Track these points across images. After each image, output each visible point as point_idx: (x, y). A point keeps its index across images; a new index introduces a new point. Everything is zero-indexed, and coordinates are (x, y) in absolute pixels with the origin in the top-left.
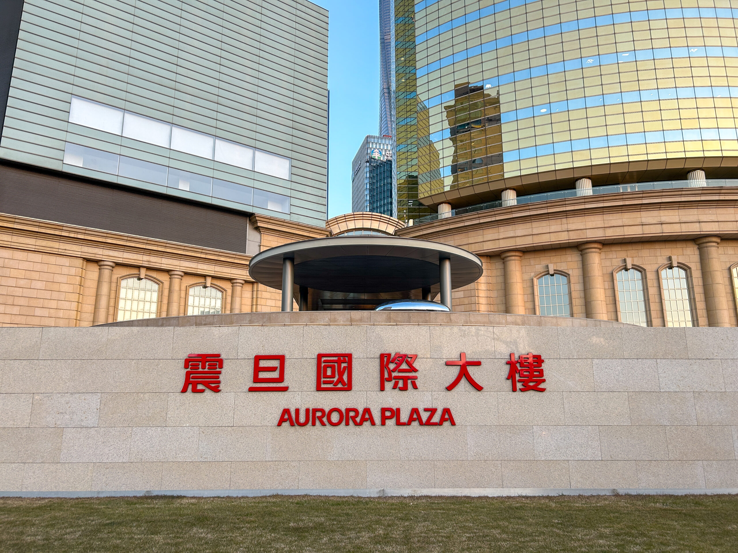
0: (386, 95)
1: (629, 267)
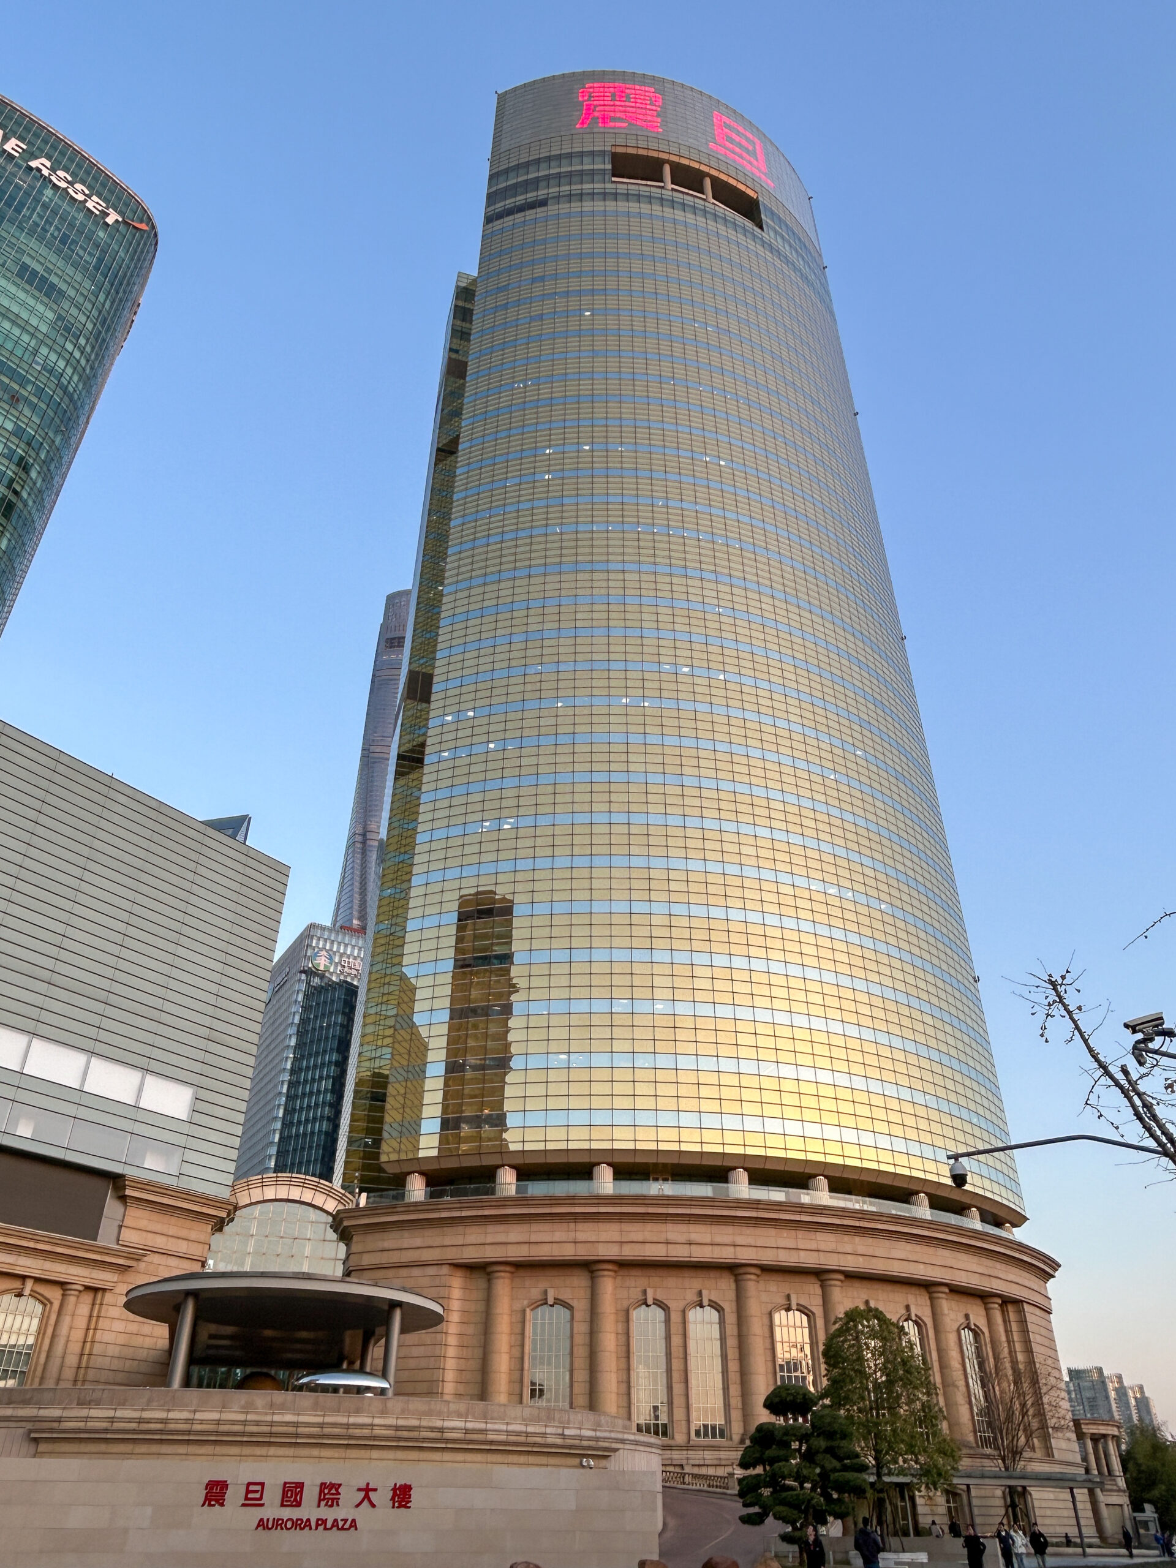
1: (650, 1301)
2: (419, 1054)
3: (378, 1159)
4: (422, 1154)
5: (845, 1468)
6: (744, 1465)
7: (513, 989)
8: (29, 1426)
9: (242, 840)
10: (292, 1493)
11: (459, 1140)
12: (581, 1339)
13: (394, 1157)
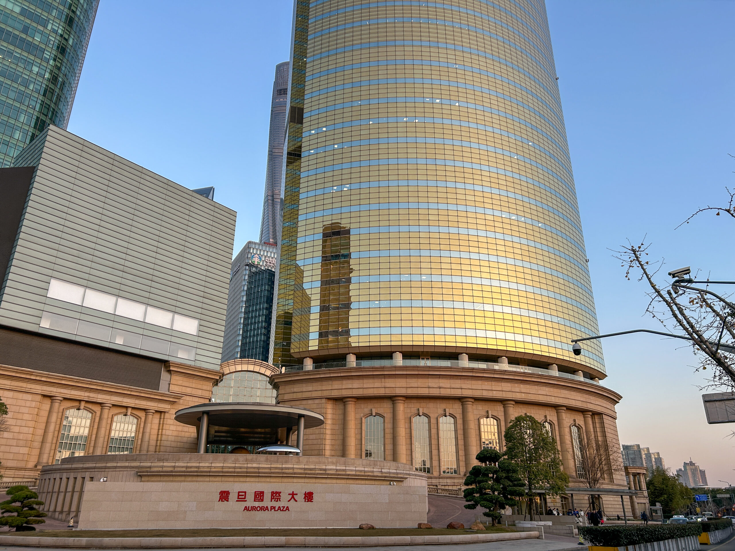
0: (270, 201)
1: (421, 414)
2: (307, 303)
3: (289, 351)
4: (310, 349)
5: (515, 485)
6: (466, 484)
7: (351, 271)
8: (137, 470)
9: (211, 199)
10: (259, 496)
11: (328, 342)
12: (389, 431)
13: (297, 350)
